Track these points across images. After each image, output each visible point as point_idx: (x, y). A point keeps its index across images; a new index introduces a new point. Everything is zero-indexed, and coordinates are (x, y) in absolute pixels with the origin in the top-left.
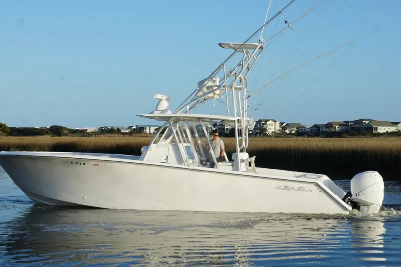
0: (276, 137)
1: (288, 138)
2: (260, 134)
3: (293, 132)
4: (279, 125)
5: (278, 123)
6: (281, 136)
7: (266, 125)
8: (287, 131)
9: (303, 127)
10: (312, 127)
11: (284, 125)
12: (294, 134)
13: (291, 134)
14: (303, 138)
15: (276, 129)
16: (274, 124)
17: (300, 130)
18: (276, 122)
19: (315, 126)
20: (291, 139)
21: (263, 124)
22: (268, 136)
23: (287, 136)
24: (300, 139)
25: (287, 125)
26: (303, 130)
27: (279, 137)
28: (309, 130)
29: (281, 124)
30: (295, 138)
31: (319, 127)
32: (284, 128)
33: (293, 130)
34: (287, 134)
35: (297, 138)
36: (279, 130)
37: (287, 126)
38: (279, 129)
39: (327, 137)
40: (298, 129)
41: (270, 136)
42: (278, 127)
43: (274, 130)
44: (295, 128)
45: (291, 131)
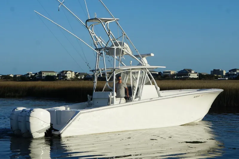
0: (72, 81)
1: (79, 82)
2: (63, 79)
3: (83, 78)
4: (74, 74)
5: (73, 73)
6: (75, 80)
7: (66, 74)
8: (79, 77)
9: (88, 75)
11: (77, 74)
13: (81, 79)
14: (89, 82)
16: (71, 73)
17: (87, 77)
18: (72, 72)
20: (81, 82)
21: (65, 73)
22: (68, 80)
24: (86, 82)
25: (79, 73)
28: (92, 77)
29: (75, 73)
30: (83, 81)
32: (77, 76)
34: (79, 79)
35: (85, 82)
36: (74, 77)
37: (79, 75)
38: (74, 76)
39: (102, 81)
40: (85, 76)
41: (69, 80)
42: (73, 75)
43: (71, 77)
44: (83, 76)
45: (81, 78)
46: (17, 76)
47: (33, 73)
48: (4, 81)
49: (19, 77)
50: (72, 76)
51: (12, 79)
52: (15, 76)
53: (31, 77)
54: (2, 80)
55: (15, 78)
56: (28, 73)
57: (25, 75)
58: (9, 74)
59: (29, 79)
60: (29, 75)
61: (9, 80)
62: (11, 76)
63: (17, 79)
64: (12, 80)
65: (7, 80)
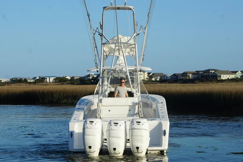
0: (145, 83)
1: (154, 85)
3: (158, 80)
4: (147, 75)
5: (146, 73)
6: (149, 83)
8: (153, 79)
9: (165, 76)
10: (172, 76)
11: (151, 74)
12: (158, 81)
13: (156, 81)
14: (166, 84)
15: (145, 78)
16: (143, 74)
17: (163, 78)
18: (145, 72)
19: (174, 75)
20: (156, 85)
23: (153, 83)
24: (163, 85)
25: (153, 74)
26: (165, 78)
27: (147, 84)
28: (169, 78)
29: (149, 73)
30: (159, 84)
31: (177, 76)
32: (151, 77)
33: (157, 78)
34: (153, 81)
35: (161, 84)
36: (147, 79)
37: (153, 76)
38: (147, 77)
39: (183, 83)
40: (161, 77)
42: (146, 76)
43: (143, 79)
44: (159, 77)
45: (156, 79)
46: (75, 78)
47: (95, 75)
48: (59, 84)
49: (77, 79)
50: (144, 77)
51: (69, 82)
52: (72, 78)
53: (92, 79)
54: (56, 83)
55: (72, 81)
56: (89, 75)
57: (84, 77)
58: (64, 76)
59: (90, 81)
60: (90, 76)
61: (65, 83)
62: (67, 79)
63: (76, 82)
64: (68, 84)
65: (63, 84)
